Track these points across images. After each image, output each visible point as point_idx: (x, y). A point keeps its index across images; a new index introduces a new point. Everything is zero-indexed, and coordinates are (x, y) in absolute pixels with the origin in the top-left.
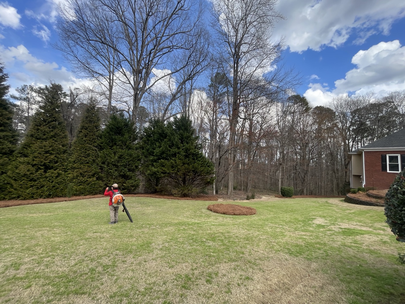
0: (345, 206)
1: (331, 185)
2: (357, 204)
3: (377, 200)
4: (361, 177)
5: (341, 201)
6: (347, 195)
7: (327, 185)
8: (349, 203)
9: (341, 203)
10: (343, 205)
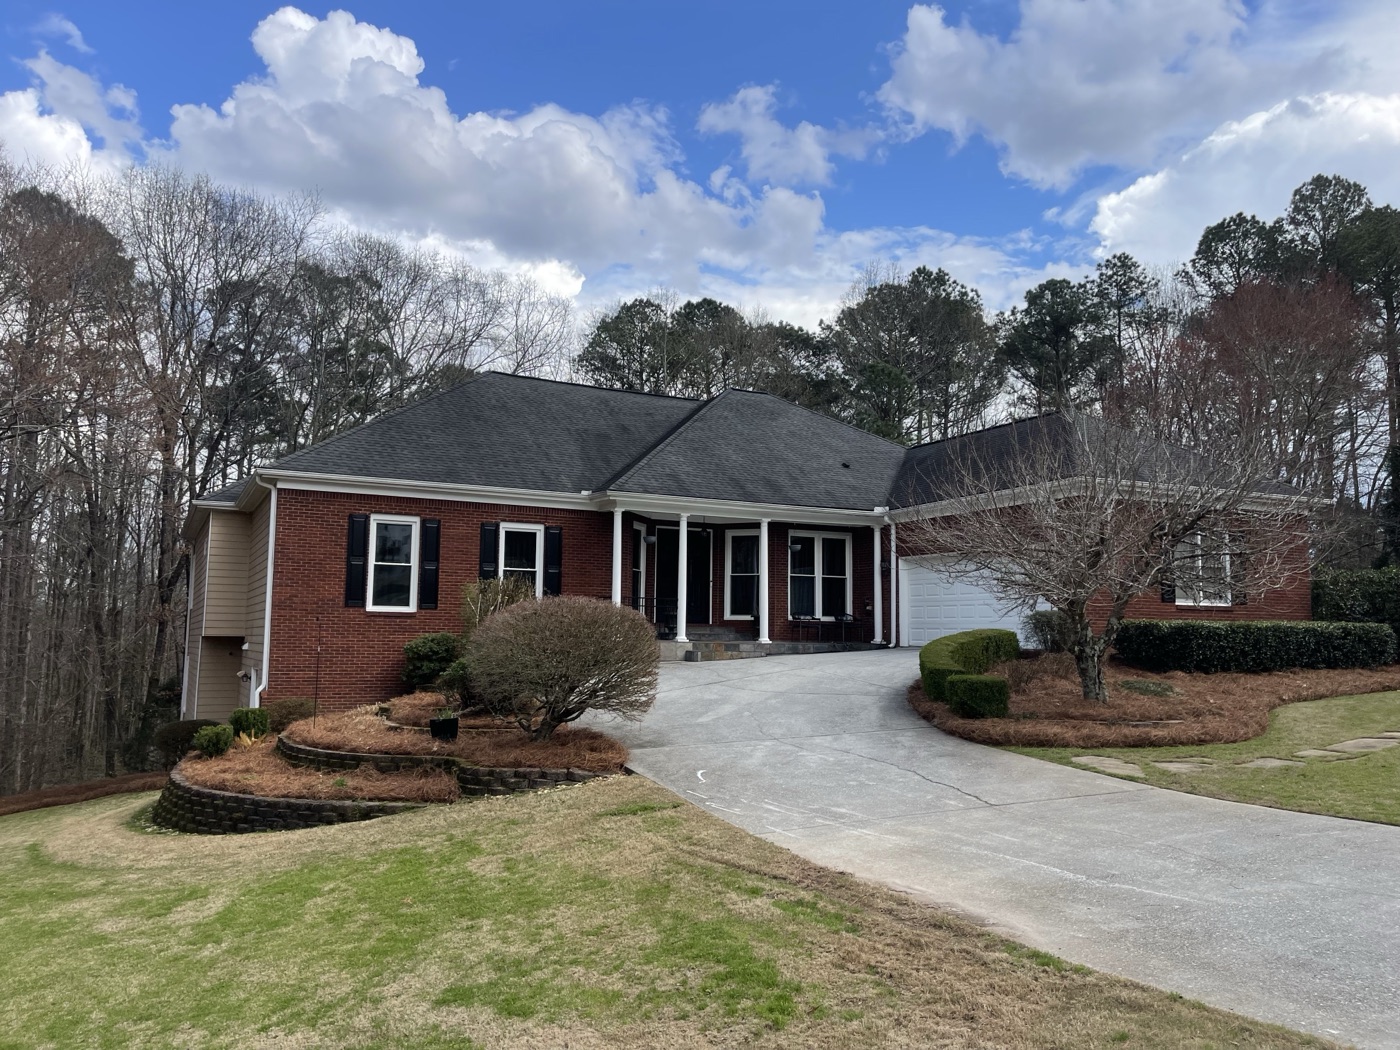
0: (162, 861)
1: (71, 714)
2: (235, 828)
3: (338, 777)
4: (245, 647)
5: (134, 822)
6: (176, 776)
7: (48, 713)
8: (184, 830)
9: (138, 840)
10: (152, 863)
